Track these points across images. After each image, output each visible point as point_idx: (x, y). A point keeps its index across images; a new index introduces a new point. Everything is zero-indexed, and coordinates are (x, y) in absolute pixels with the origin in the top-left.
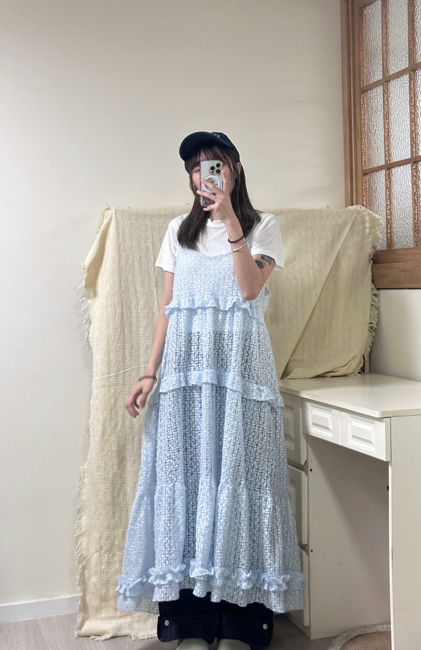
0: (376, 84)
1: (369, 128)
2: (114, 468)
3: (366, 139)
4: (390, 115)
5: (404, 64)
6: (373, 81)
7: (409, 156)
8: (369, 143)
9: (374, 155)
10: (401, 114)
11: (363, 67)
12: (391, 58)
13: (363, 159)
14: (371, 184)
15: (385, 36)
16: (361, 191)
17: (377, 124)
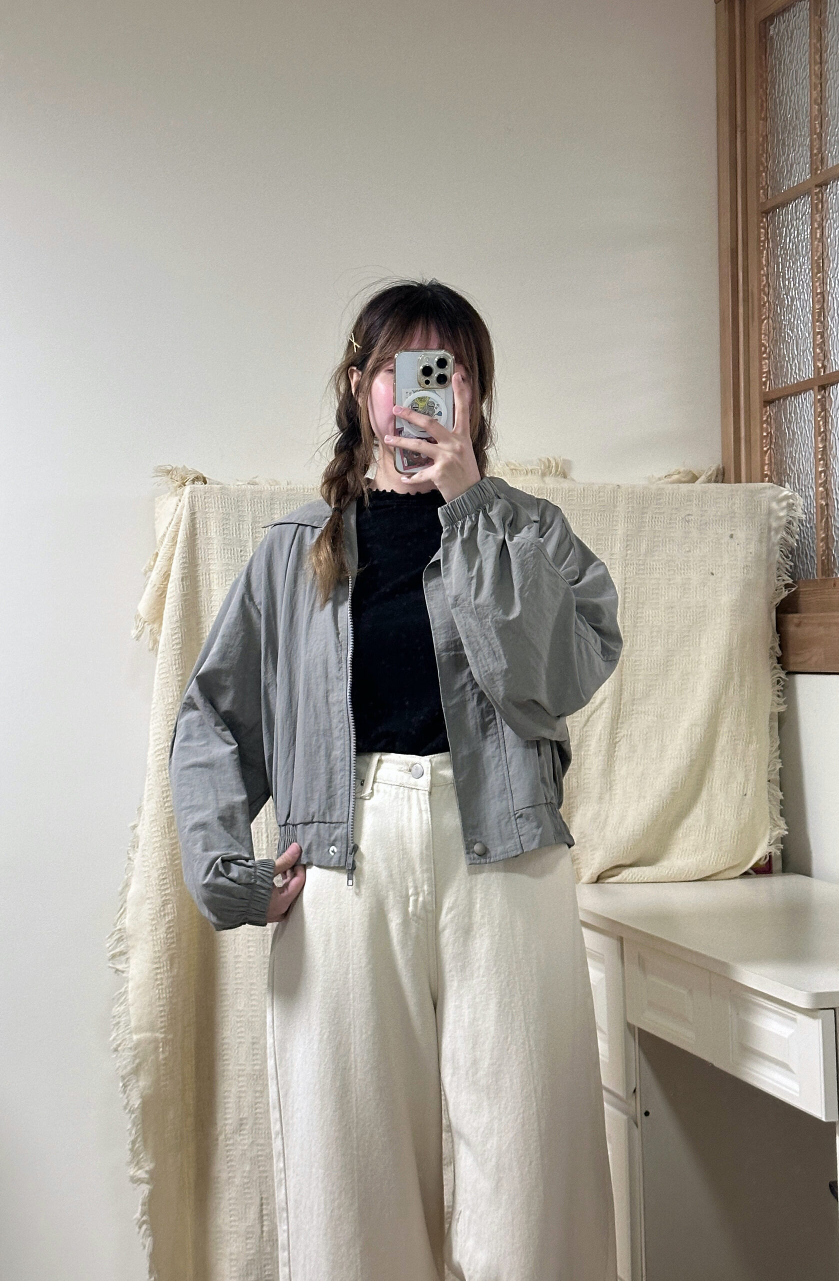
0: (796, 193)
1: (778, 296)
3: (771, 321)
4: (826, 261)
6: (790, 185)
8: (779, 329)
9: (789, 357)
11: (765, 155)
12: (832, 129)
13: (764, 367)
14: (781, 426)
15: (818, 81)
16: (759, 443)
17: (797, 285)
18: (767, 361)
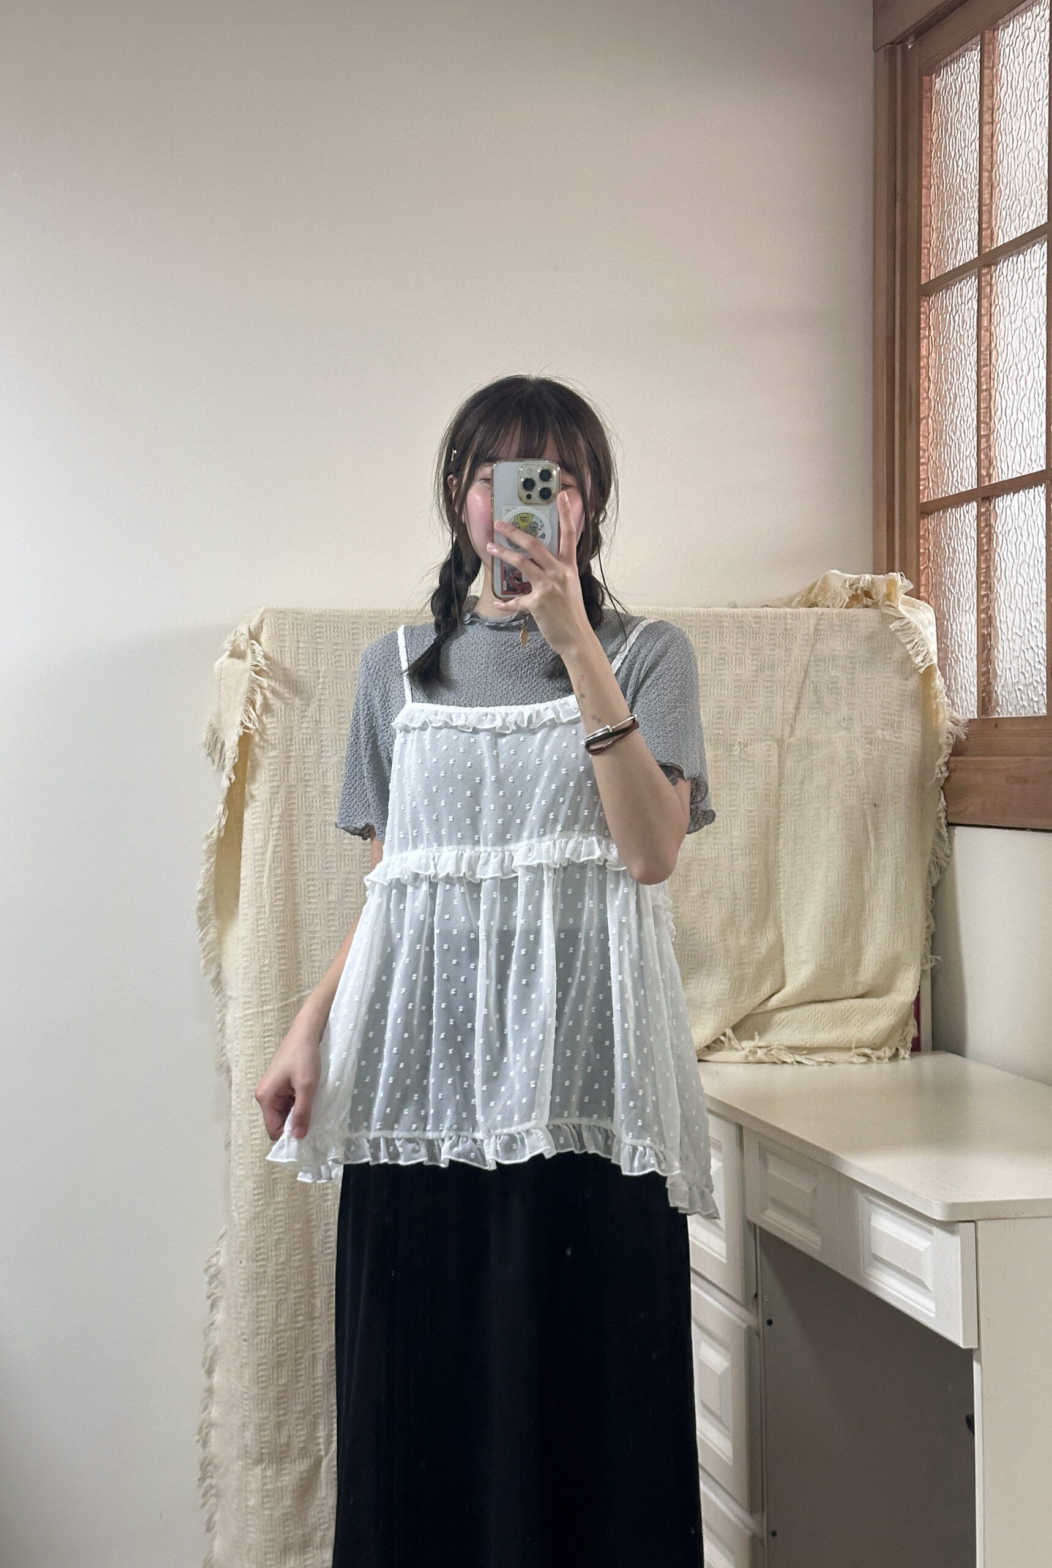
0: (960, 273)
1: (938, 392)
2: (280, 1249)
3: (931, 421)
4: (994, 353)
5: (1036, 218)
6: (955, 265)
7: (1043, 462)
8: (939, 432)
9: (951, 462)
10: (1023, 352)
11: (928, 229)
12: (1003, 201)
13: (923, 473)
14: (942, 542)
15: (989, 144)
16: (914, 563)
17: (961, 380)
18: (925, 467)
